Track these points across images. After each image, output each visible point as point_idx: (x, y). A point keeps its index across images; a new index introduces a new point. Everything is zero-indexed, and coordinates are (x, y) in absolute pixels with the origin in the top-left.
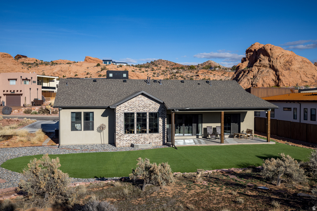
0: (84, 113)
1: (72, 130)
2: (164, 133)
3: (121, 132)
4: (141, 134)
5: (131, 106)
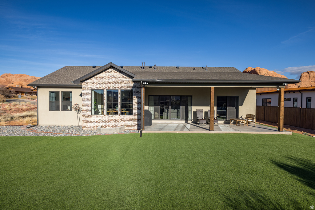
0: (62, 92)
1: (50, 110)
2: (139, 115)
3: (88, 113)
4: (111, 116)
5: (99, 82)
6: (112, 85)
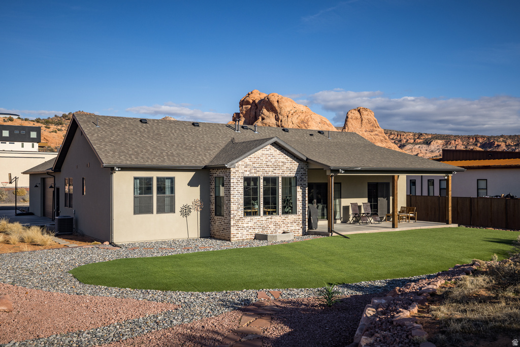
0: (158, 179)
1: (135, 213)
2: (304, 214)
3: (239, 213)
4: (270, 217)
5: (255, 165)
6: (271, 169)
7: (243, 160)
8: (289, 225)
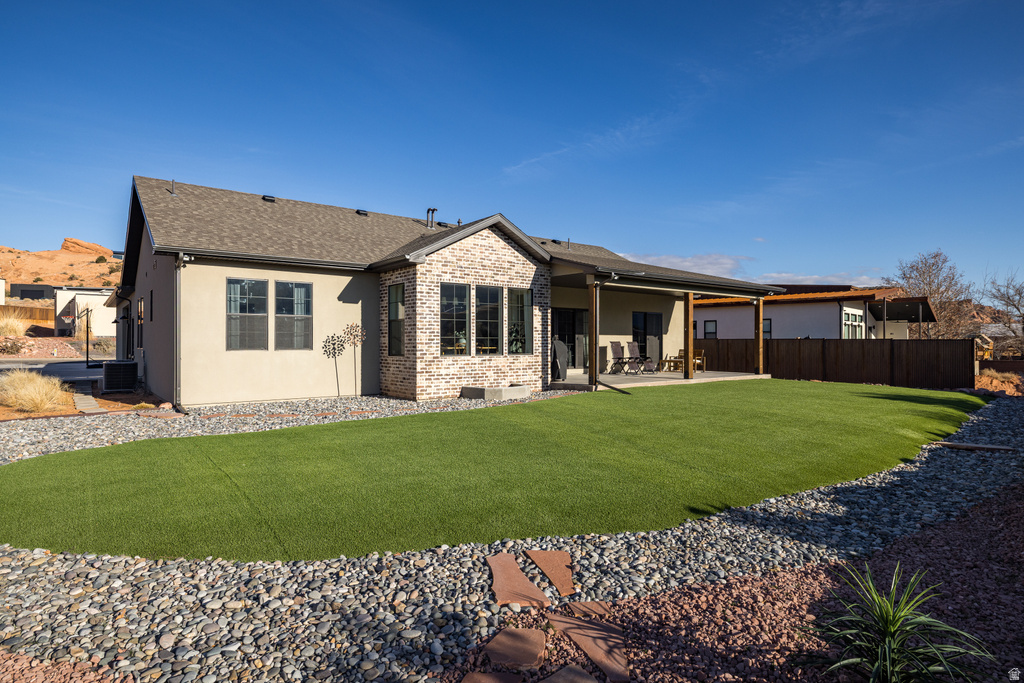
0: (278, 284)
1: (230, 347)
2: (544, 354)
4: (487, 357)
5: (461, 263)
6: (490, 273)
7: (440, 252)
8: (521, 372)
